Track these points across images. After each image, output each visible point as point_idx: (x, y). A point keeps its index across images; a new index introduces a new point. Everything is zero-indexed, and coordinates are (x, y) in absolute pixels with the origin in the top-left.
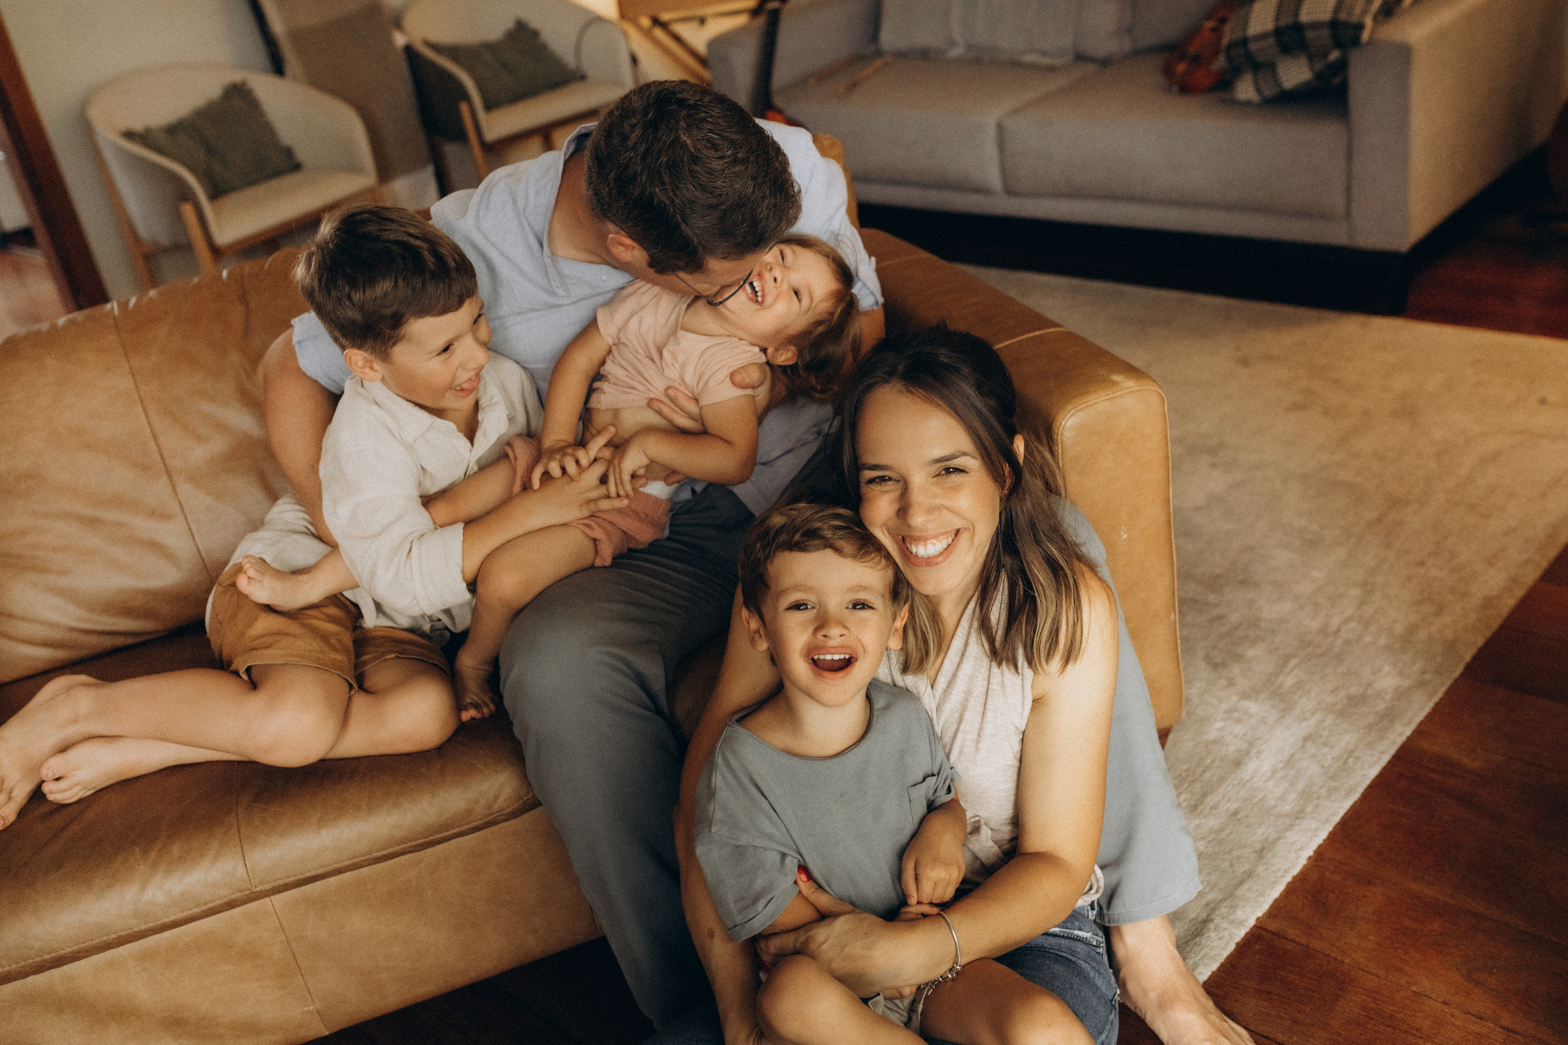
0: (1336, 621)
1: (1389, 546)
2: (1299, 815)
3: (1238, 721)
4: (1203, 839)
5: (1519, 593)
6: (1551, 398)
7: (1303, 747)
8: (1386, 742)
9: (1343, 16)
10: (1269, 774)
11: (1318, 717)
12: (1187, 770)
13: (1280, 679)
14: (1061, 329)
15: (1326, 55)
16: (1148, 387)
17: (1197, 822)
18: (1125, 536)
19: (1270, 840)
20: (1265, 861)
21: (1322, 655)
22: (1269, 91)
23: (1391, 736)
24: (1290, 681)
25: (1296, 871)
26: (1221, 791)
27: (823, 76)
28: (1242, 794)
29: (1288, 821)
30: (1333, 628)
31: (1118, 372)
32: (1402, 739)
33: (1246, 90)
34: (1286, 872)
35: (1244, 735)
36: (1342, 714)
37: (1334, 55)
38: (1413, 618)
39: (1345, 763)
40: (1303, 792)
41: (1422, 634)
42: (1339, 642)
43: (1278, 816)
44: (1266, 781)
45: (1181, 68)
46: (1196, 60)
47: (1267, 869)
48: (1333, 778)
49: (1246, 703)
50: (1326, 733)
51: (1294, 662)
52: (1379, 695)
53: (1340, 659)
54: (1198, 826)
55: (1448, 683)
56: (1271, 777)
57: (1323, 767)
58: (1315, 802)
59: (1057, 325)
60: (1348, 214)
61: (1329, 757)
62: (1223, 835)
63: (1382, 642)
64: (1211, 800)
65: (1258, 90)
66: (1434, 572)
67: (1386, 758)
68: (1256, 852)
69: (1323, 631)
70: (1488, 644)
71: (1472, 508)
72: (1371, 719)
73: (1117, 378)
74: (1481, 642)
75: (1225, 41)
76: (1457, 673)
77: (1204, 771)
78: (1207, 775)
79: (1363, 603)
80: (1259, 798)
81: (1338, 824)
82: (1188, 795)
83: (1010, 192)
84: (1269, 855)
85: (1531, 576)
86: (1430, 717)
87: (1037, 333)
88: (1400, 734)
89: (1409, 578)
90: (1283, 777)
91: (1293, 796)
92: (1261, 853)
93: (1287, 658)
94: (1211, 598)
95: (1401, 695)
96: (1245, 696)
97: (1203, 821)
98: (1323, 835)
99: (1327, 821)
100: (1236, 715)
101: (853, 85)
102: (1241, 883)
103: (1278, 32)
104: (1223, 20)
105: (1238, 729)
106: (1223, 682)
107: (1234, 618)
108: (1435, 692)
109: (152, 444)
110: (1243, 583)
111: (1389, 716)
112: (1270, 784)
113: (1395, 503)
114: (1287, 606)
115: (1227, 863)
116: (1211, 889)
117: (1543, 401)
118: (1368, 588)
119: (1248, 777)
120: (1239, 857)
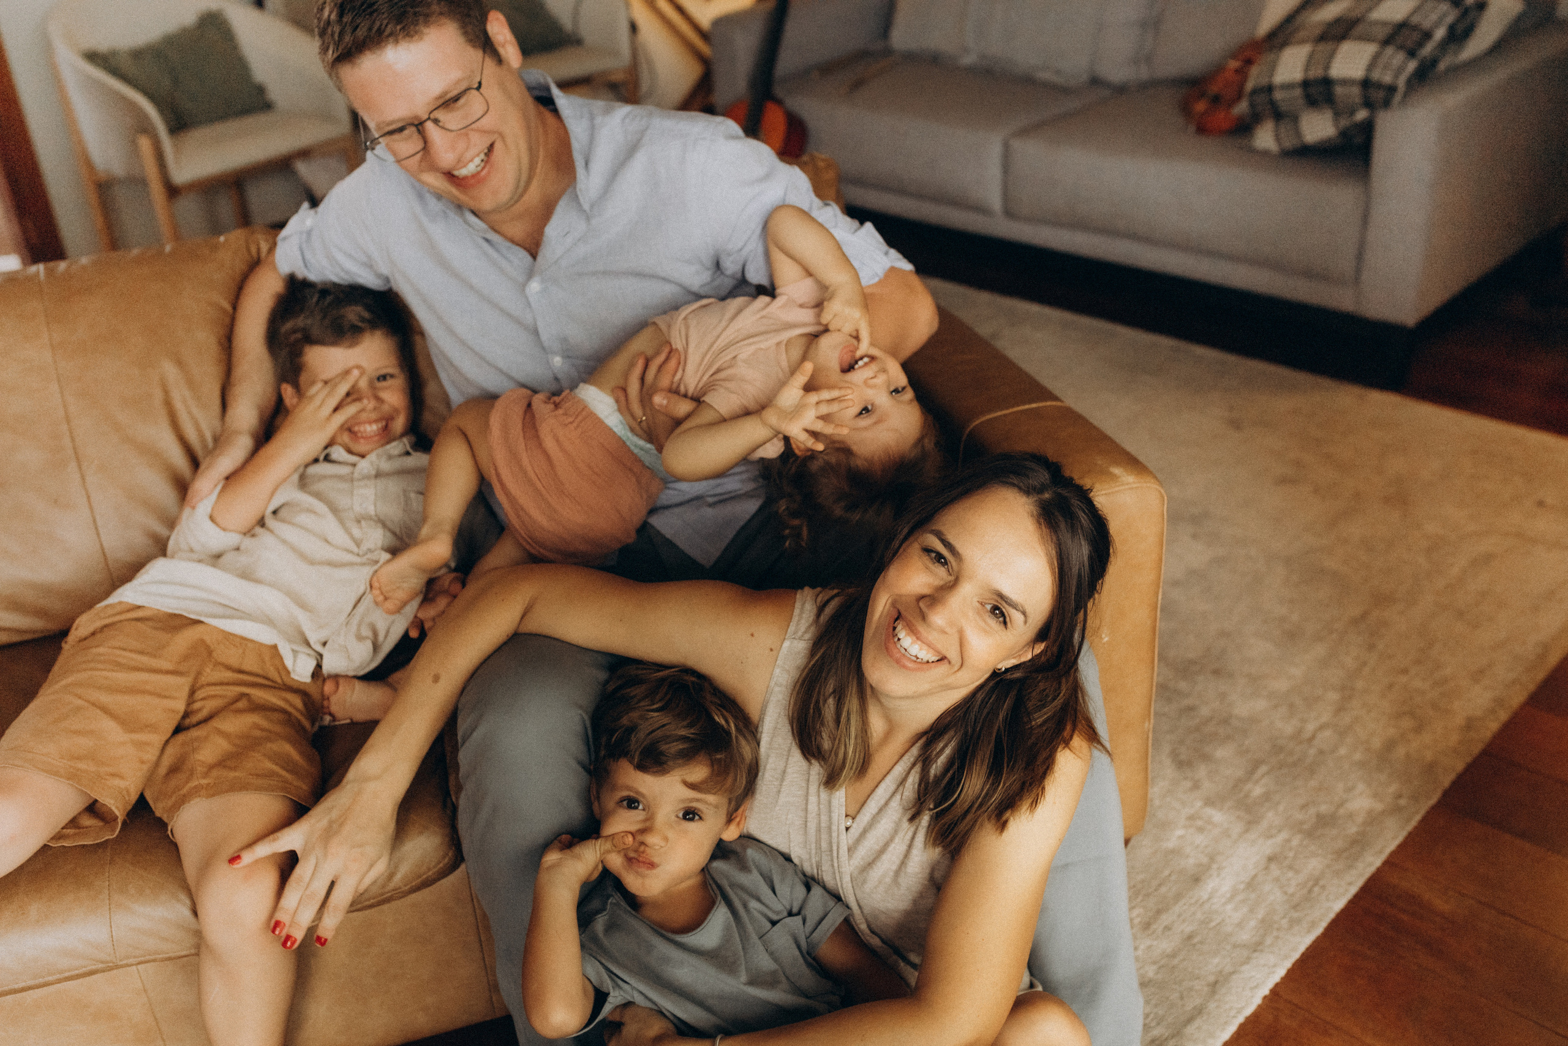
0: (1310, 727)
1: (1371, 647)
2: (1257, 947)
3: (1200, 830)
4: (1154, 963)
5: (1504, 716)
6: (1549, 501)
7: (1266, 868)
8: (1354, 872)
9: (1376, 75)
10: (1228, 895)
11: (1284, 835)
12: (1143, 881)
13: (1249, 786)
14: (1059, 404)
15: (1352, 113)
16: (1148, 485)
17: (1148, 942)
18: (1106, 639)
19: (1224, 973)
20: (1217, 997)
21: (1294, 765)
22: (1289, 143)
23: (1360, 865)
24: (1258, 791)
25: (1249, 1010)
26: (1177, 909)
27: (827, 69)
28: (1199, 916)
29: (1245, 953)
30: (1307, 734)
31: (1117, 463)
32: (1372, 870)
33: (1265, 138)
34: (1239, 1012)
35: (1206, 847)
36: (1310, 834)
37: (1362, 115)
38: (1391, 732)
39: (1310, 891)
40: (1263, 921)
41: (1401, 751)
42: (1312, 752)
43: (1235, 946)
44: (1225, 904)
45: (1200, 106)
46: (1216, 100)
47: (1217, 1007)
48: (1295, 907)
49: (1209, 811)
50: (1291, 854)
51: (1263, 769)
52: (1351, 816)
53: (1312, 770)
54: (1150, 947)
55: (1422, 812)
56: (1232, 897)
57: (1286, 893)
58: (1275, 933)
59: (1056, 399)
60: (1357, 280)
61: (1294, 883)
62: (1176, 961)
63: (1358, 756)
64: (1166, 919)
65: (1278, 138)
66: (1418, 684)
67: (1353, 890)
68: (1208, 985)
69: (1297, 736)
70: (1470, 768)
71: (1460, 614)
72: (1340, 844)
73: (1116, 470)
74: (1460, 766)
75: (1250, 85)
76: (1433, 801)
77: (1160, 885)
78: (1163, 890)
79: (1340, 710)
80: (1218, 921)
81: (1297, 960)
82: (1141, 910)
83: (1009, 213)
84: (1223, 991)
85: (1517, 698)
86: (1402, 847)
87: (1034, 405)
88: (1370, 865)
89: (1391, 686)
90: (1243, 901)
91: (1253, 923)
92: (1214, 986)
93: (1256, 764)
94: (1183, 685)
95: (1373, 819)
96: (1209, 802)
97: (1155, 943)
98: (1281, 972)
99: (1286, 957)
100: (1199, 823)
101: (858, 85)
102: (1190, 1020)
103: (1306, 84)
104: (1249, 62)
105: (1200, 839)
106: (1188, 784)
107: (1205, 711)
108: (1409, 820)
109: (65, 427)
110: (1216, 672)
111: (1358, 844)
112: (1229, 907)
113: (1382, 599)
114: (1260, 705)
115: (1177, 995)
116: (1158, 1024)
117: (1541, 504)
118: (1347, 692)
119: (1205, 897)
120: (1191, 989)
